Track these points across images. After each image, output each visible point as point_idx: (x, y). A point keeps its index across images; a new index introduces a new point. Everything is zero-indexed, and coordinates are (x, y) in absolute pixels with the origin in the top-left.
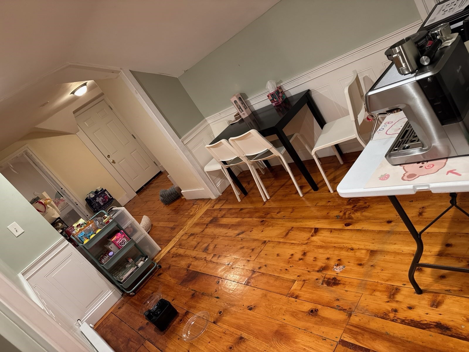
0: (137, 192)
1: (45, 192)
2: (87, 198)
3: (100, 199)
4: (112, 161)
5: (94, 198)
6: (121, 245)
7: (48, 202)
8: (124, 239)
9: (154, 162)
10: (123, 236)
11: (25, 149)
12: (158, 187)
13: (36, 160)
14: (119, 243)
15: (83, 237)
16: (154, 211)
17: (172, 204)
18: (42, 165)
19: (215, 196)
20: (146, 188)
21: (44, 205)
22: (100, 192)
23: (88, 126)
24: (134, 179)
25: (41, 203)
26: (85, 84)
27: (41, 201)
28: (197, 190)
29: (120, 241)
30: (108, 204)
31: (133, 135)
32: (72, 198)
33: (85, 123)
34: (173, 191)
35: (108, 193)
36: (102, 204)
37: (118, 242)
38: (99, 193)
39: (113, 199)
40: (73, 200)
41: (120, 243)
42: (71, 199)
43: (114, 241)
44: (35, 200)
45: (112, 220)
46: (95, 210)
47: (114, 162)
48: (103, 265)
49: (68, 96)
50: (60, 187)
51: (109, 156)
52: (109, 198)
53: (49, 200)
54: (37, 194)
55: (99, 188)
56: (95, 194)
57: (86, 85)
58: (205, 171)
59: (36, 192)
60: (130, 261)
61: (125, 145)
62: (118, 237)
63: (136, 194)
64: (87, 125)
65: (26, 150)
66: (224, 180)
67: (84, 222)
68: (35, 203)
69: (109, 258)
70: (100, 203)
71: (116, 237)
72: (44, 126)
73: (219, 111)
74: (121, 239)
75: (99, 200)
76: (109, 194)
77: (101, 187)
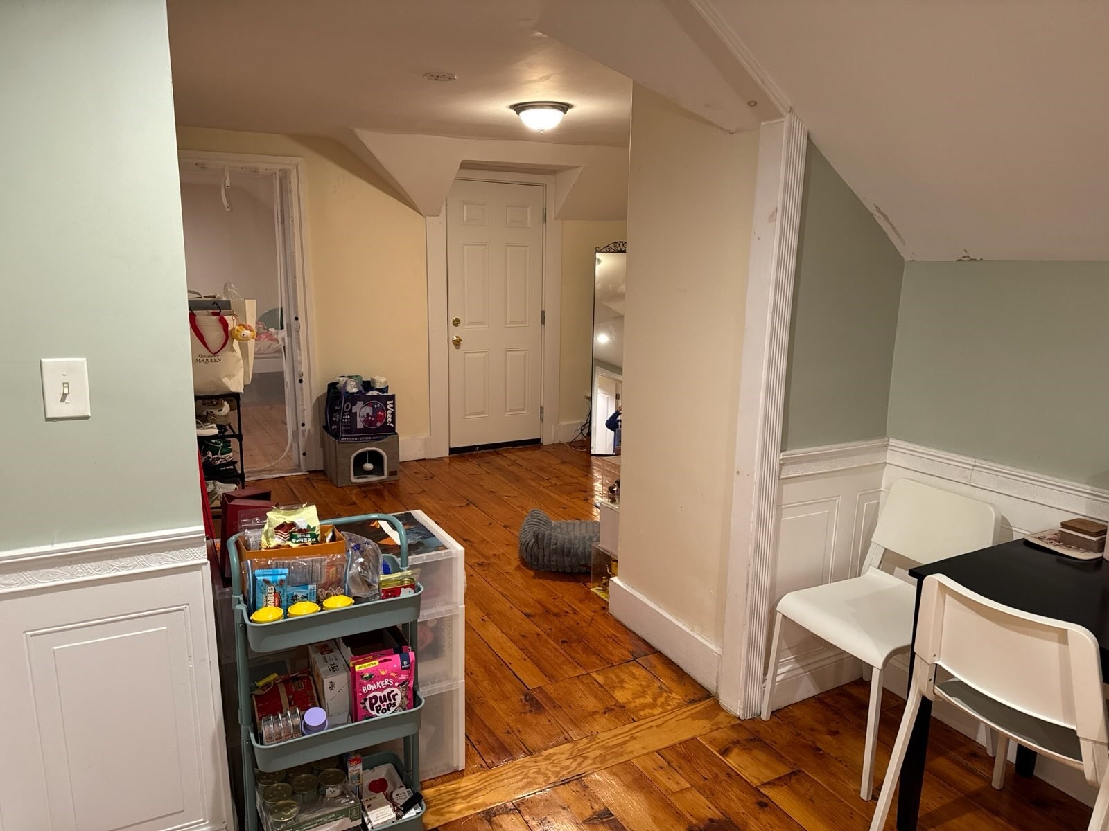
0: (452, 451)
1: (255, 301)
2: (337, 383)
3: (364, 409)
4: (455, 338)
5: (353, 399)
6: (372, 705)
7: (243, 333)
8: (396, 691)
9: (542, 408)
10: (403, 678)
11: (289, 167)
12: (518, 481)
13: (292, 206)
14: (371, 695)
15: (270, 590)
16: (483, 555)
17: (550, 584)
18: (296, 230)
19: (744, 709)
20: (478, 456)
21: (228, 335)
22: (375, 393)
23: (465, 219)
24: (470, 414)
25: (225, 325)
26: (564, 107)
27: (228, 318)
28: (680, 625)
29: (381, 690)
30: (372, 436)
31: (543, 313)
32: (303, 358)
33: (465, 207)
34: (578, 548)
35: (394, 408)
36: (360, 425)
37: (371, 691)
38: (370, 393)
39: (393, 429)
40: (301, 363)
41: (375, 697)
42: (299, 358)
43: (361, 674)
44: (215, 305)
45: (412, 594)
46: (333, 427)
47: (457, 343)
48: (257, 742)
49: (498, 108)
50: (296, 312)
51: (457, 322)
52: (386, 422)
53: (249, 332)
54: (232, 294)
55: (383, 380)
56: (361, 389)
57: (565, 113)
58: (778, 608)
59: (232, 285)
60: (350, 769)
61: (511, 322)
62: (383, 669)
63: (446, 453)
64: (465, 215)
65: (290, 171)
66: (801, 671)
67: (314, 528)
68: (211, 311)
69: (297, 728)
70: (358, 418)
71: (377, 662)
72: (377, 144)
73: (978, 458)
74: (388, 686)
75: (362, 411)
76: (393, 414)
77: (386, 382)
